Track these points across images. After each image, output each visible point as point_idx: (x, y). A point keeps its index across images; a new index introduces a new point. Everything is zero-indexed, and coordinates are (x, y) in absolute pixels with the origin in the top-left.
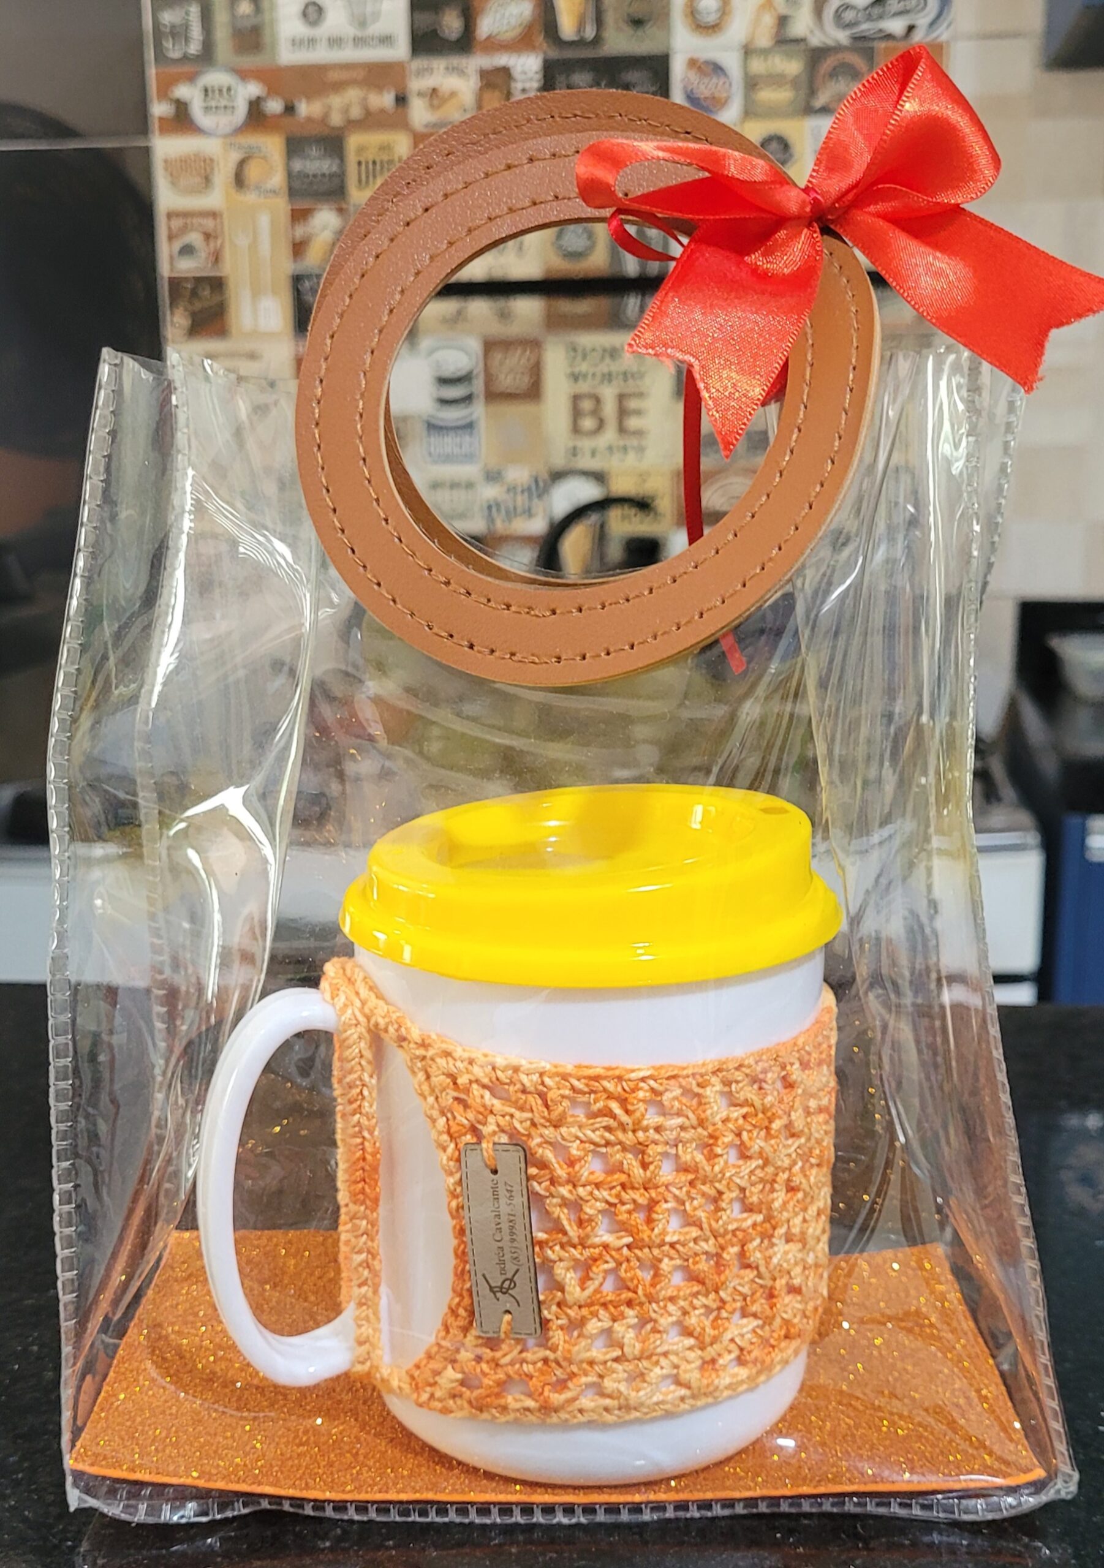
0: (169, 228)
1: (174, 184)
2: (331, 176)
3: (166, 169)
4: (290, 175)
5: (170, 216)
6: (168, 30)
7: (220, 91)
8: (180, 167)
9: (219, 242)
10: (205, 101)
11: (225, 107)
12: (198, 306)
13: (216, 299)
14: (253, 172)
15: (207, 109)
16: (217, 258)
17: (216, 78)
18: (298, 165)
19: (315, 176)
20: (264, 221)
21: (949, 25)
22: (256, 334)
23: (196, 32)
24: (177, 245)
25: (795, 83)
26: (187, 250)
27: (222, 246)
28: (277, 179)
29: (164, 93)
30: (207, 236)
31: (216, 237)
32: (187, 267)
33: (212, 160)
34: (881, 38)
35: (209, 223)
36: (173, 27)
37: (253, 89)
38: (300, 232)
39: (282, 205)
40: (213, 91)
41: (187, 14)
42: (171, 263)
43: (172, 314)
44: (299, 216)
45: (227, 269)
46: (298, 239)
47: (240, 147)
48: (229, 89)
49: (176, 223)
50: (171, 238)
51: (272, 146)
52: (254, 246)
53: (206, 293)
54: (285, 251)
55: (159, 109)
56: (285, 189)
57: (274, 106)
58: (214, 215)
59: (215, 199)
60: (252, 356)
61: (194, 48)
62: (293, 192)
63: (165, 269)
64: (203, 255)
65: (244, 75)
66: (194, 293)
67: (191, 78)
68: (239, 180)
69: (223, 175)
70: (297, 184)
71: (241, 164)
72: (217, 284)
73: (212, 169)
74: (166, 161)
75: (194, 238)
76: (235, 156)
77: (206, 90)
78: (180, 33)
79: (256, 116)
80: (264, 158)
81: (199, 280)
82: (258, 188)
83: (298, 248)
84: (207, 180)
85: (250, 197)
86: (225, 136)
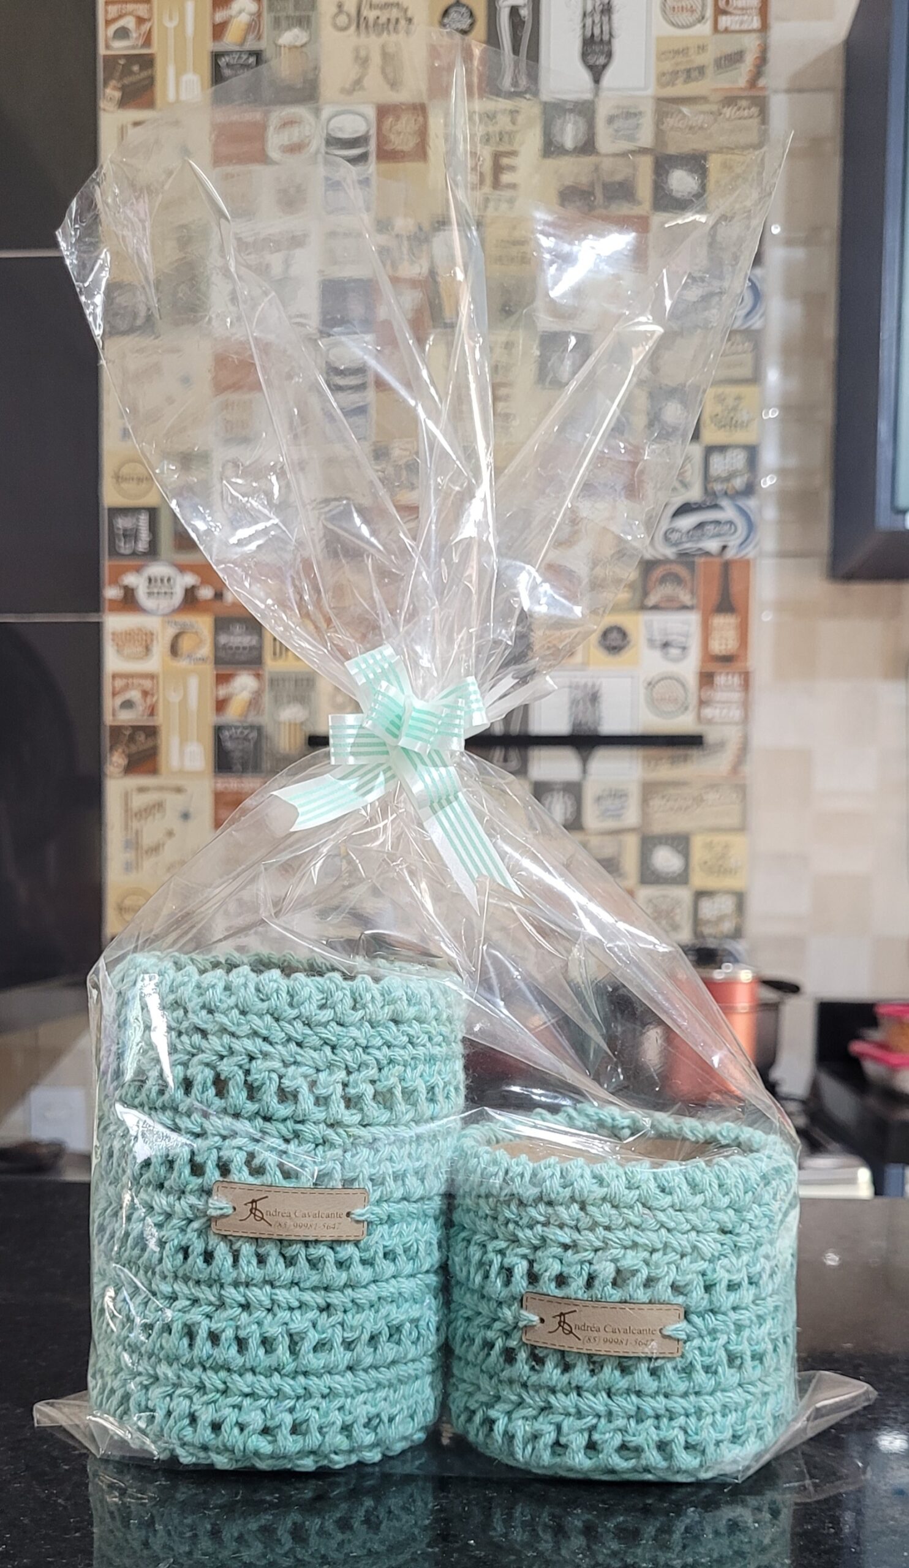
0: (114, 688)
1: (119, 651)
2: (251, 648)
3: (113, 640)
4: (216, 647)
5: (114, 677)
6: (121, 532)
7: (162, 580)
8: (126, 638)
9: (154, 699)
10: (148, 588)
11: (165, 593)
12: (134, 748)
13: (150, 744)
14: (185, 644)
15: (150, 594)
16: (152, 711)
17: (158, 569)
18: (223, 639)
19: (238, 648)
20: (193, 683)
21: (755, 546)
22: (182, 772)
23: (144, 535)
24: (119, 701)
25: (631, 586)
26: (128, 704)
27: (157, 701)
28: (206, 650)
29: (115, 581)
30: (145, 693)
31: (153, 695)
32: (126, 717)
33: (152, 634)
34: (701, 555)
35: (147, 684)
36: (125, 530)
37: (190, 579)
38: (222, 692)
39: (209, 670)
40: (156, 580)
41: (138, 519)
42: (114, 715)
43: (112, 755)
44: (222, 679)
45: (159, 720)
46: (221, 698)
47: (176, 623)
48: (169, 580)
49: (119, 683)
50: (114, 694)
51: (203, 624)
52: (184, 702)
53: (141, 737)
54: (210, 705)
55: (111, 593)
56: (212, 657)
57: (206, 593)
58: (152, 677)
59: (154, 664)
60: (179, 790)
61: (142, 546)
62: (218, 661)
63: (108, 719)
64: (141, 708)
65: (182, 568)
66: (132, 739)
67: (138, 570)
68: (174, 649)
69: (161, 647)
70: (222, 654)
71: (176, 638)
72: (152, 732)
73: (152, 640)
74: (113, 634)
75: (135, 695)
76: (171, 631)
77: (150, 580)
78: (132, 535)
79: (191, 599)
80: (196, 633)
81: (136, 729)
82: (189, 656)
83: (221, 705)
84: (148, 649)
85: (183, 664)
86: (164, 615)
